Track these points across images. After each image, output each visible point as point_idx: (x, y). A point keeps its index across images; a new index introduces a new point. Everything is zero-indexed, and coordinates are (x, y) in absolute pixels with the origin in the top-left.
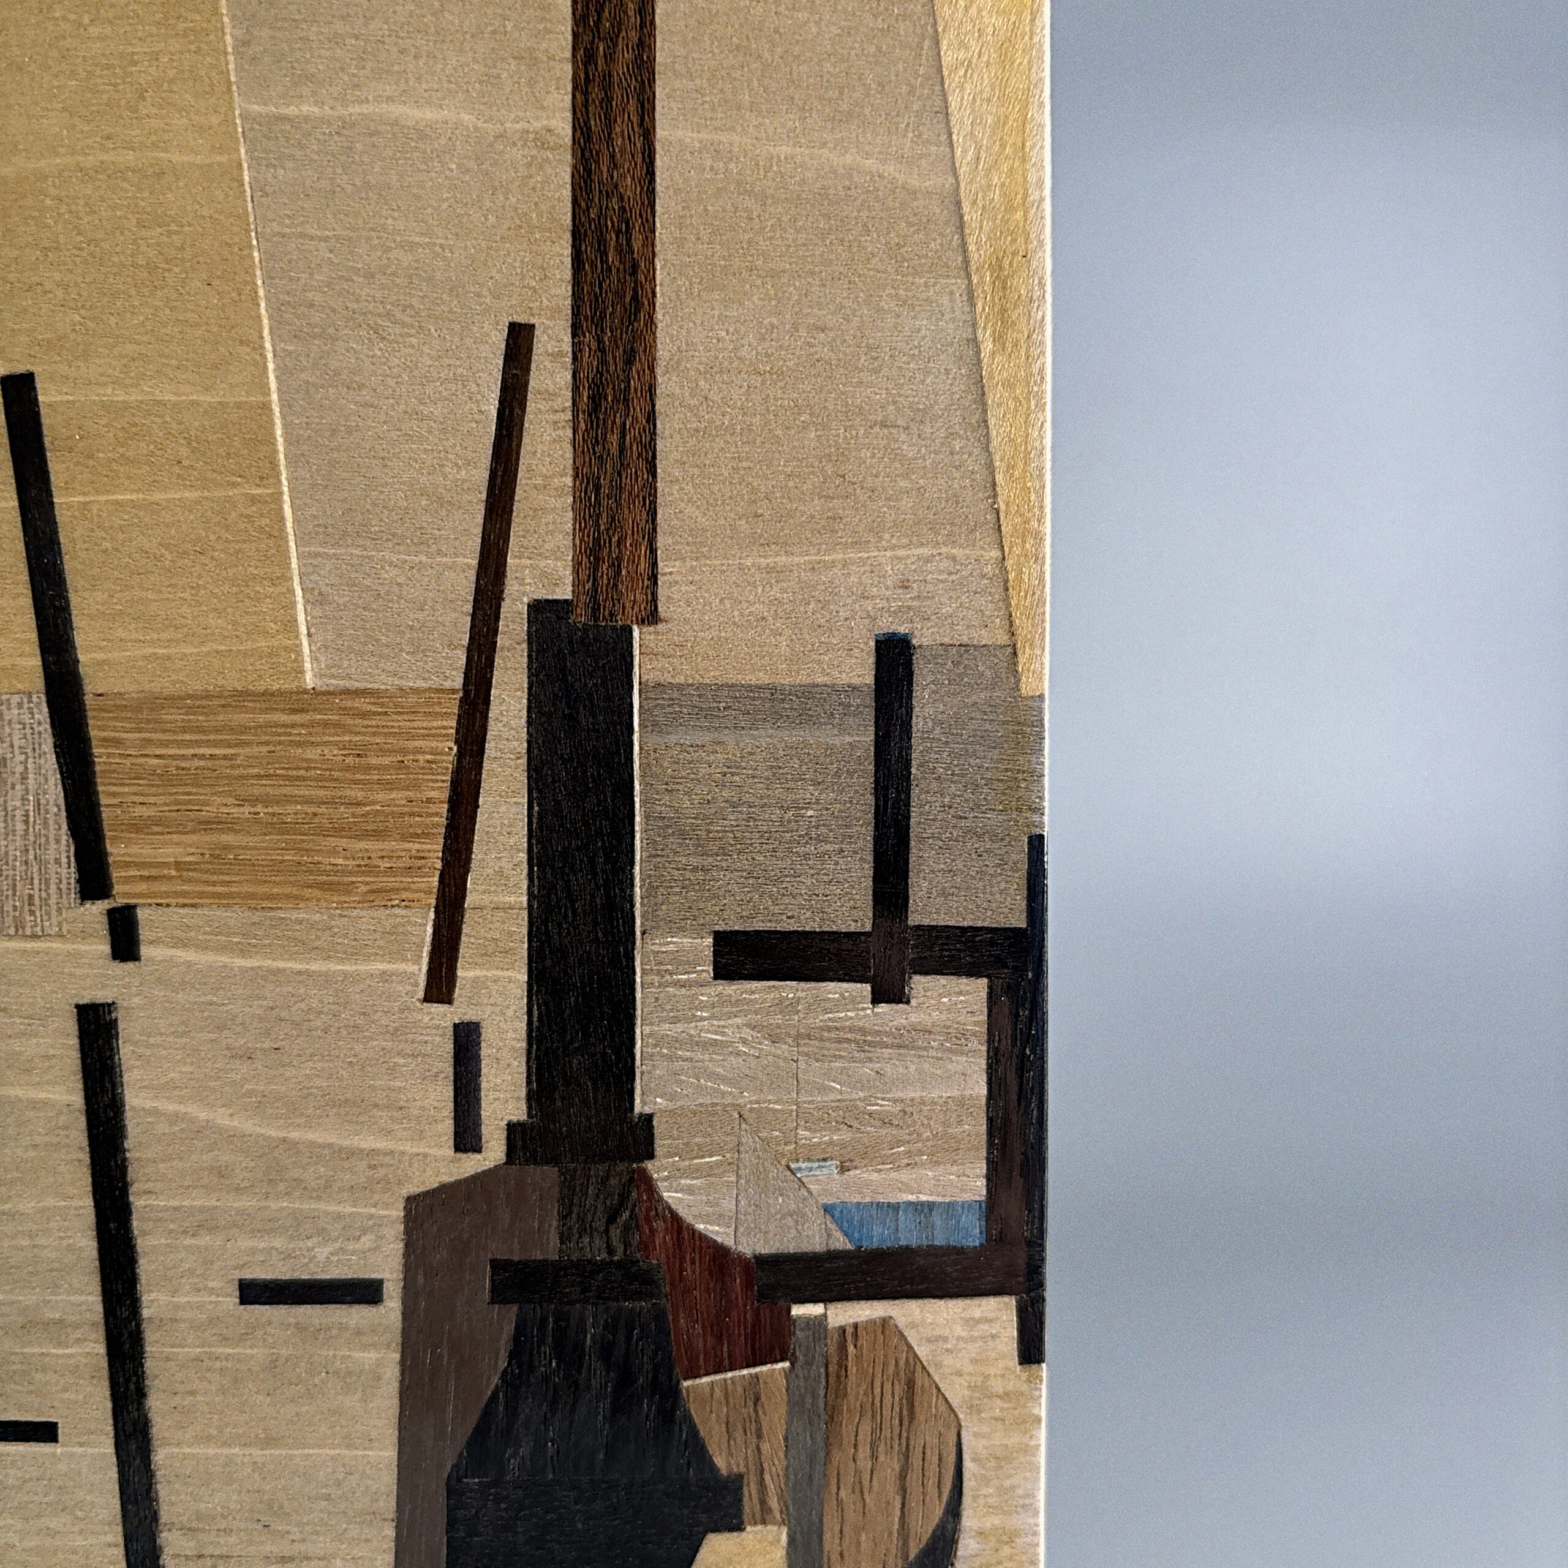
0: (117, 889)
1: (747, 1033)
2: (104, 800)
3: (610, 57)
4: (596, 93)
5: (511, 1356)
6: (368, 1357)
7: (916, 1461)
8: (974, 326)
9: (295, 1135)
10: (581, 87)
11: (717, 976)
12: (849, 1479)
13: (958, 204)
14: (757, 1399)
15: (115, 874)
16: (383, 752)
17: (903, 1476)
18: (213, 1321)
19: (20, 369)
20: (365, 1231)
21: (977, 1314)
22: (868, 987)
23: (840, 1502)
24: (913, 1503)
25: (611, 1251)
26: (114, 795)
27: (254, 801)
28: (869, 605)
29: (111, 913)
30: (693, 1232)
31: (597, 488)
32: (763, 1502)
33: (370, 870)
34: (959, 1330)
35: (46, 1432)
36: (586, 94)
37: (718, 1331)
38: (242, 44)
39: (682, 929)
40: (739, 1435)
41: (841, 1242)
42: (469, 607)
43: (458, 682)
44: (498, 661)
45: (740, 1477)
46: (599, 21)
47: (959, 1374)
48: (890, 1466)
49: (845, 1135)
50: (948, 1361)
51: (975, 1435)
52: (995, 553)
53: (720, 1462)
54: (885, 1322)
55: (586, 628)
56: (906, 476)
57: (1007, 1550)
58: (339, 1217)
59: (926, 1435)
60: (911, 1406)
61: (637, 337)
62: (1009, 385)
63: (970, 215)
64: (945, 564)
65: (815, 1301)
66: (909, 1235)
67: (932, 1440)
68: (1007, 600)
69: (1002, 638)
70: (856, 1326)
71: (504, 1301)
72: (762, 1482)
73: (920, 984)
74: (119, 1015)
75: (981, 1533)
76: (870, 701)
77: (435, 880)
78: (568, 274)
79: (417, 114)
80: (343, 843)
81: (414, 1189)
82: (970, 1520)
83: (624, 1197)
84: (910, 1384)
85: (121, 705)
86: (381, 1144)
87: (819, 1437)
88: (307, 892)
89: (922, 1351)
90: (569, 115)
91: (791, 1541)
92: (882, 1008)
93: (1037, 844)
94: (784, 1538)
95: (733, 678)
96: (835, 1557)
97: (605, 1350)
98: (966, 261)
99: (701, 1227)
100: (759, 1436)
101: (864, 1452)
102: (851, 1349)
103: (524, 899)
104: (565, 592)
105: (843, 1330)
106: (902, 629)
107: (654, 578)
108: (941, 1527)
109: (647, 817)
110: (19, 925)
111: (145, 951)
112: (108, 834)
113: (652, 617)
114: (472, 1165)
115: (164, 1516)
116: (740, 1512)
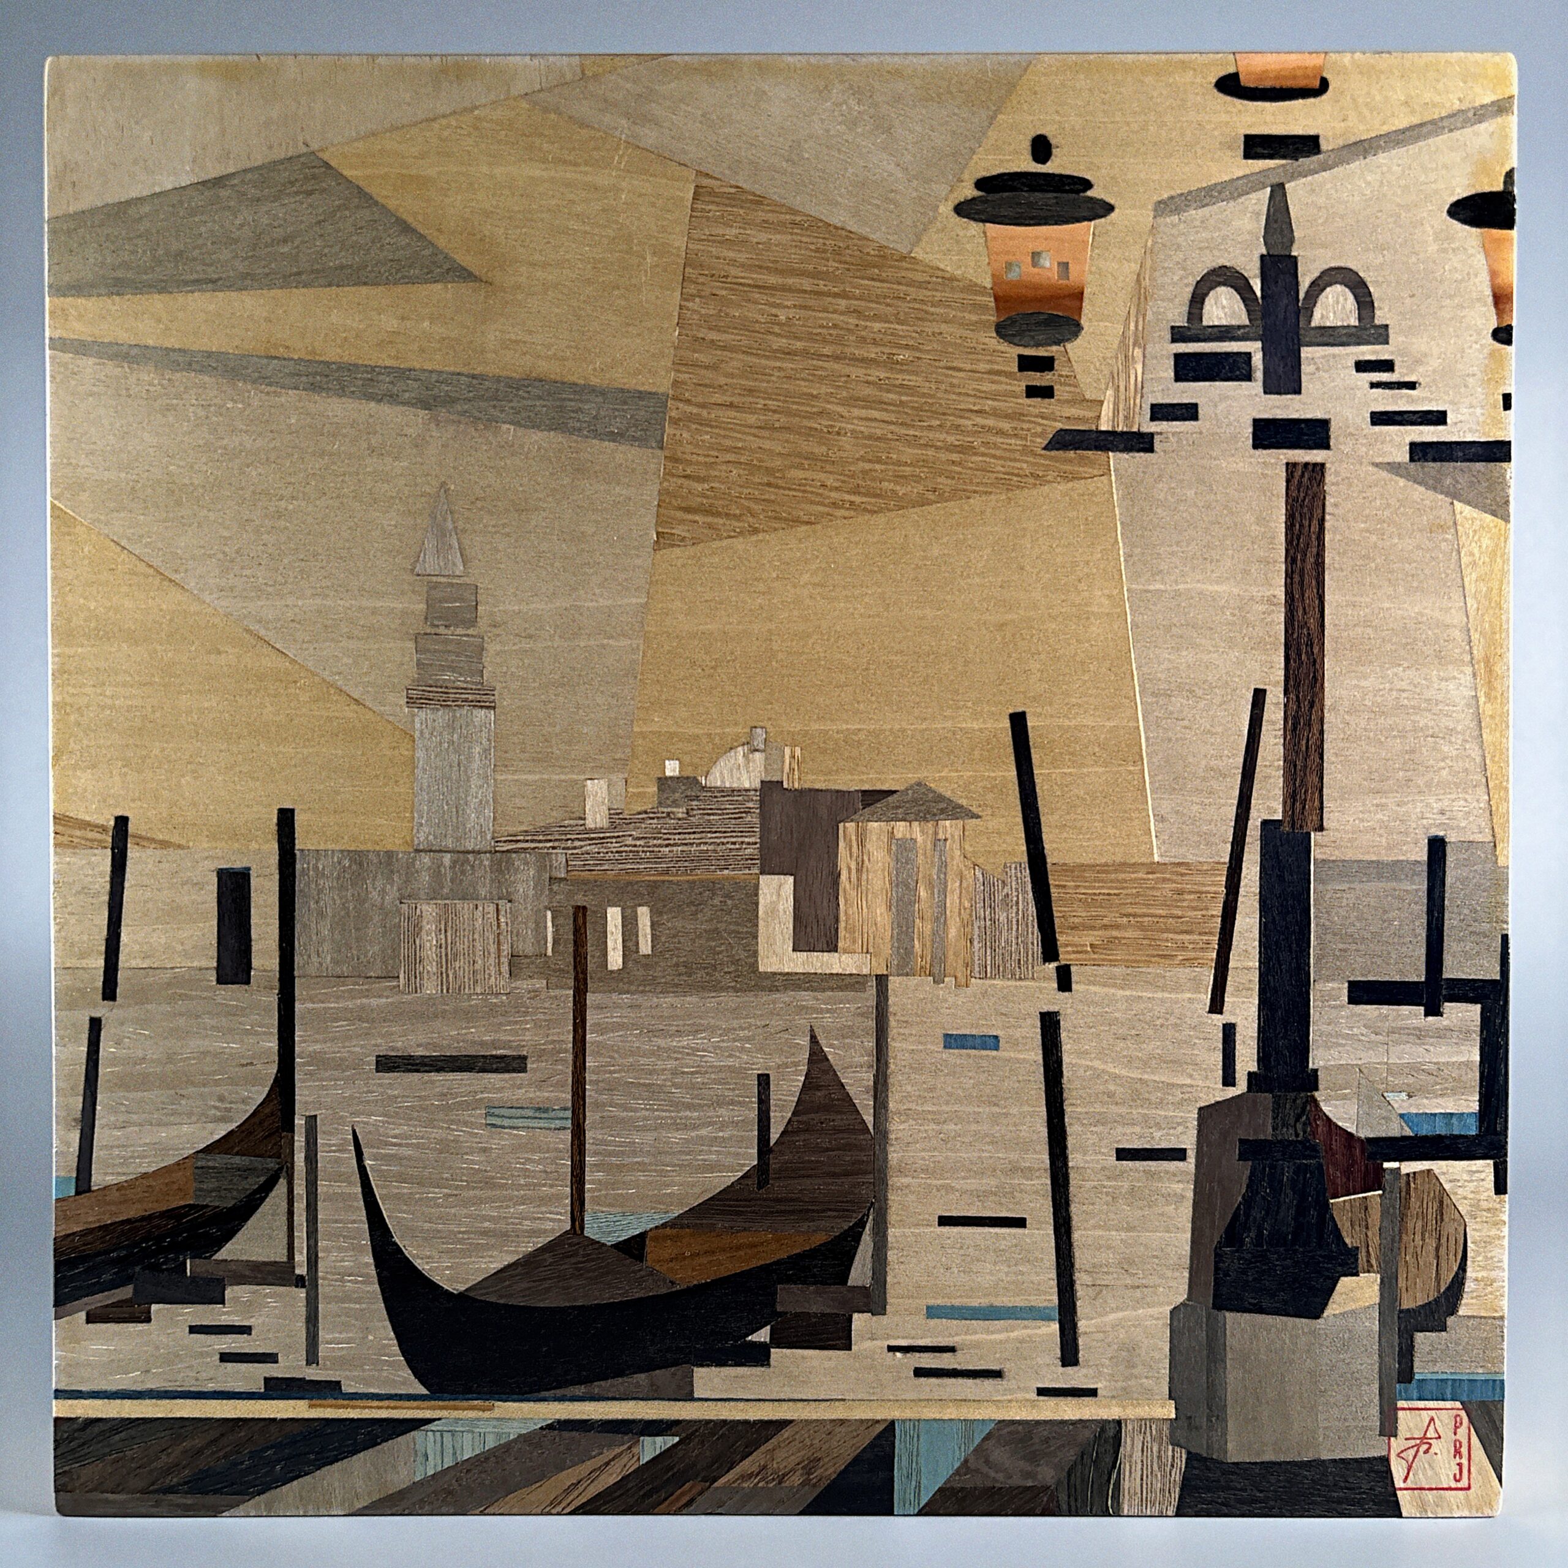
0: (1061, 956)
1: (1364, 1031)
2: (1055, 914)
3: (1303, 561)
4: (1297, 578)
5: (1248, 1186)
6: (1178, 1187)
7: (1444, 1240)
8: (1476, 689)
9: (1146, 1076)
10: (1289, 575)
11: (1349, 1003)
12: (1411, 1250)
13: (1469, 630)
14: (1366, 1208)
15: (1061, 950)
16: (1191, 892)
17: (1437, 1249)
18: (1103, 1169)
19: (1020, 710)
20: (1179, 1124)
21: (1474, 1169)
22: (1422, 1009)
23: (1406, 1262)
24: (1443, 1264)
25: (1297, 1135)
26: (1060, 912)
27: (1128, 915)
28: (1425, 822)
29: (1058, 968)
30: (1337, 1126)
31: (1295, 766)
32: (1368, 1261)
33: (1184, 948)
34: (1466, 1177)
35: (1020, 1223)
36: (1292, 579)
37: (1347, 1172)
38: (1129, 556)
39: (1333, 980)
40: (1357, 1228)
41: (1408, 1132)
42: (1233, 824)
43: (1227, 860)
44: (1246, 849)
45: (1357, 1248)
46: (1298, 545)
47: (1465, 1198)
48: (1431, 1244)
49: (1411, 1080)
50: (1460, 1191)
51: (1474, 1230)
52: (1486, 797)
53: (1348, 1241)
54: (1429, 1171)
55: (1288, 834)
56: (1443, 760)
57: (1489, 1289)
58: (1166, 1117)
59: (1449, 1228)
60: (1442, 1214)
61: (1314, 695)
62: (1492, 717)
63: (1475, 636)
64: (1462, 803)
65: (1395, 1160)
66: (1441, 1130)
67: (1452, 1231)
68: (1492, 820)
69: (1490, 838)
70: (1414, 1173)
71: (1246, 1160)
72: (1368, 1252)
73: (1448, 1007)
74: (1061, 1018)
75: (1476, 1280)
76: (1425, 868)
77: (1214, 955)
78: (1283, 665)
79: (1210, 588)
80: (1171, 936)
81: (1203, 1105)
82: (1470, 1273)
83: (1304, 1109)
84: (1441, 1202)
85: (1067, 870)
86: (1188, 1081)
87: (1396, 1229)
88: (1153, 960)
89: (1447, 1186)
90: (1283, 589)
91: (1382, 1280)
92: (1430, 1018)
93: (1505, 939)
94: (1379, 1280)
95: (1360, 857)
96: (1404, 1290)
97: (1293, 1182)
98: (1472, 658)
99: (1340, 1124)
100: (1367, 1228)
101: (1418, 1237)
102: (1412, 1185)
103: (1257, 964)
104: (1279, 816)
105: (1408, 1175)
106: (1441, 834)
107: (1321, 808)
108: (1457, 1274)
109: (1317, 925)
110: (1013, 974)
111: (1074, 986)
112: (1057, 930)
113: (1321, 828)
114: (1231, 1092)
115: (1077, 1266)
116: (1357, 1267)
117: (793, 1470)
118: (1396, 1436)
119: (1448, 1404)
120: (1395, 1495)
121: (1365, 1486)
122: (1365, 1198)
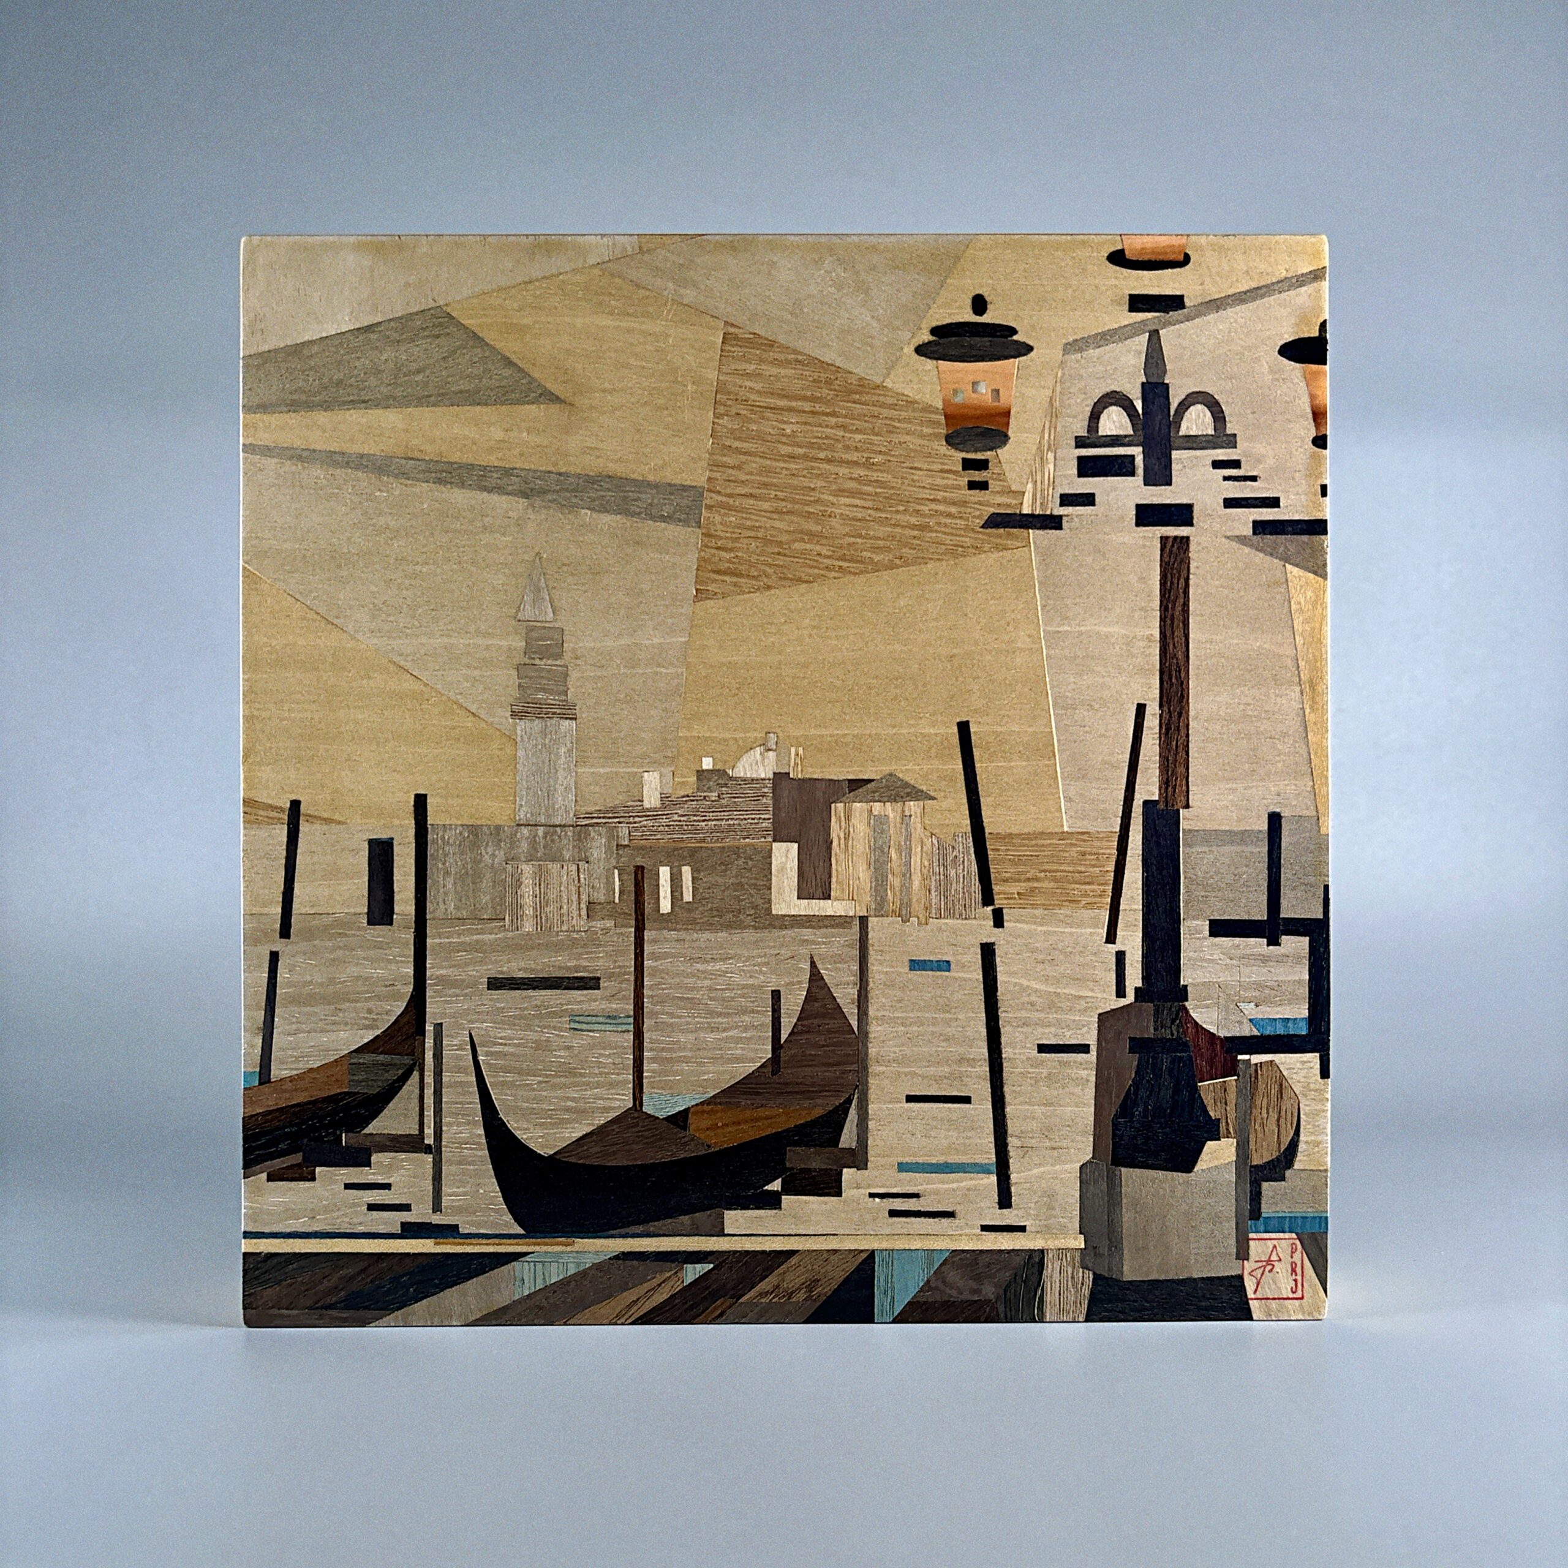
0: (996, 902)
1: (1222, 957)
2: (992, 870)
3: (1173, 608)
4: (1168, 622)
5: (1136, 1073)
6: (1084, 1073)
7: (1283, 1113)
8: (1303, 703)
9: (1059, 990)
10: (1163, 619)
11: (1210, 936)
12: (1259, 1121)
13: (1297, 659)
14: (1225, 1090)
15: (996, 897)
16: (1091, 854)
17: (1278, 1120)
18: (1028, 1059)
19: (965, 719)
20: (1084, 1026)
21: (1305, 1059)
22: (1265, 940)
23: (1256, 1130)
24: (1283, 1131)
25: (1172, 1035)
26: (995, 868)
27: (1045, 871)
28: (1265, 801)
29: (993, 911)
30: (1203, 1028)
31: (1168, 760)
32: (1227, 1129)
33: (1086, 895)
34: (1299, 1065)
35: (967, 1100)
36: (1165, 622)
37: (1211, 1063)
38: (1044, 607)
39: (1198, 919)
40: (1219, 1104)
41: (1256, 1033)
42: (1122, 803)
43: (1118, 829)
44: (1132, 822)
45: (1219, 1120)
46: (1169, 597)
47: (1299, 1082)
48: (1274, 1116)
49: (1257, 993)
50: (1294, 1076)
51: (1305, 1105)
52: (1312, 784)
53: (1212, 1114)
54: (1272, 1061)
55: (1163, 810)
56: (1279, 756)
57: (1316, 1149)
58: (1074, 1021)
59: (1287, 1104)
60: (1282, 1094)
61: (1182, 708)
62: (1315, 723)
63: (1302, 664)
64: (1293, 787)
65: (1246, 1054)
66: (1280, 1031)
67: (1289, 1106)
68: (1315, 799)
69: (1314, 813)
70: (1261, 1063)
71: (1134, 1053)
72: (1227, 1122)
73: (1284, 939)
74: (996, 947)
75: (1306, 1142)
76: (1266, 835)
77: (1109, 900)
78: (1158, 686)
79: (1105, 629)
80: (1078, 886)
81: (1101, 1011)
82: (1302, 1138)
83: (1177, 1015)
84: (1281, 1085)
85: (999, 837)
86: (1090, 994)
87: (1248, 1105)
88: (1064, 903)
89: (1285, 1073)
90: (1158, 630)
91: (1237, 1143)
92: (1271, 948)
93: (1326, 888)
94: (1235, 1144)
95: (1217, 827)
96: (1254, 1151)
97: (1170, 1071)
98: (1300, 680)
99: (1204, 1026)
100: (1226, 1104)
101: (1264, 1111)
102: (1259, 1072)
103: (1141, 907)
104: (1156, 798)
105: (1256, 1064)
106: (1278, 810)
107: (1188, 792)
108: (1293, 1139)
109: (1185, 878)
110: (961, 915)
111: (1005, 924)
112: (993, 882)
113: (1187, 806)
114: (1123, 1002)
115: (1010, 1132)
116: (1219, 1133)
117: (800, 1289)
118: (1248, 1260)
119: (1287, 1235)
120: (1248, 1304)
121: (1225, 1298)
122: (1225, 1082)
